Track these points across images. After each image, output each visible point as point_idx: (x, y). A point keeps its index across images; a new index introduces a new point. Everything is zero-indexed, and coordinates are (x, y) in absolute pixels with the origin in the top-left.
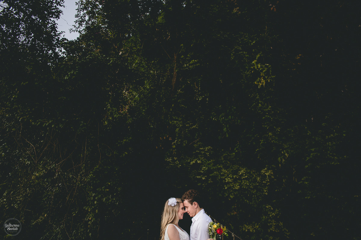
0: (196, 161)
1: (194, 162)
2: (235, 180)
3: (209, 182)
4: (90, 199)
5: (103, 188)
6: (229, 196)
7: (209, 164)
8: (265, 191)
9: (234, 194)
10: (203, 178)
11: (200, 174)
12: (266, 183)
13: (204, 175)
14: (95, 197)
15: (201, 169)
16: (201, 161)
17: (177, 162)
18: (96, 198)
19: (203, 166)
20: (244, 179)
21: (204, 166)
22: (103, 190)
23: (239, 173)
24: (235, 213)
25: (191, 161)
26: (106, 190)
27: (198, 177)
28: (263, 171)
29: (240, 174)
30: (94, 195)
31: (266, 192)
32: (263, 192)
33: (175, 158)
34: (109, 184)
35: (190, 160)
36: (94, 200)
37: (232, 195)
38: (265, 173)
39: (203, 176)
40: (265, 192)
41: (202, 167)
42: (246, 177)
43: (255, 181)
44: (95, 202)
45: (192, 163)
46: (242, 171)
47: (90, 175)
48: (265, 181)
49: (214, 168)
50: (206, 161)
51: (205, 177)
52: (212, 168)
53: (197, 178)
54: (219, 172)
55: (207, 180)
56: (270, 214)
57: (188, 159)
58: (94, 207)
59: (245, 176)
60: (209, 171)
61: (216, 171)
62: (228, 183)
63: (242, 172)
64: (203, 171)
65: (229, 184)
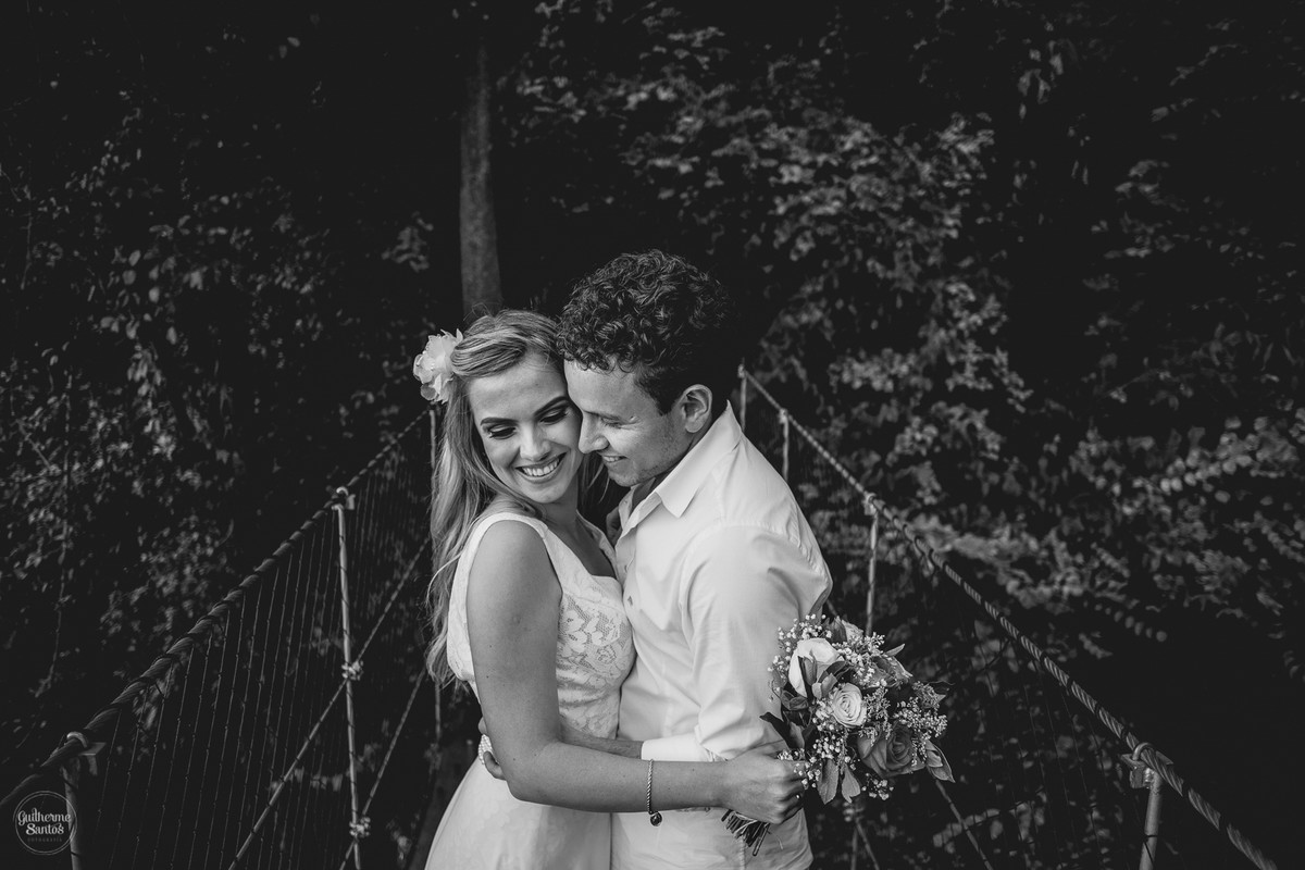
0: (653, 94)
1: (643, 96)
2: (823, 175)
3: (709, 184)
4: (122, 280)
5: (182, 221)
6: (791, 243)
7: (709, 105)
8: (950, 222)
9: (815, 236)
10: (684, 168)
11: (668, 149)
12: (959, 188)
13: (685, 152)
14: (142, 268)
15: (673, 130)
16: (676, 90)
17: (569, 99)
18: (154, 274)
19: (682, 112)
20: (862, 170)
21: (689, 114)
22: (186, 232)
23: (843, 144)
24: (818, 314)
25: (628, 93)
26: (212, 232)
27: (660, 163)
28: (949, 136)
29: (848, 146)
30: (135, 257)
31: (956, 226)
32: (942, 225)
33: (561, 82)
34: (225, 200)
35: (627, 88)
36: (143, 285)
37: (805, 240)
38: (959, 141)
39: (681, 159)
40: (949, 228)
41: (679, 118)
42: (873, 160)
43: (912, 177)
44: (154, 295)
45: (633, 100)
46: (857, 135)
47: (104, 161)
48: (952, 178)
49: (734, 119)
50: (698, 94)
51: (693, 164)
52: (722, 123)
53: (654, 167)
54: (752, 140)
55: (698, 175)
56: (959, 319)
57: (616, 86)
58: (152, 316)
59: (868, 156)
60: (712, 136)
61: (740, 136)
62: (795, 188)
63: (854, 138)
64: (682, 134)
65: (796, 193)
